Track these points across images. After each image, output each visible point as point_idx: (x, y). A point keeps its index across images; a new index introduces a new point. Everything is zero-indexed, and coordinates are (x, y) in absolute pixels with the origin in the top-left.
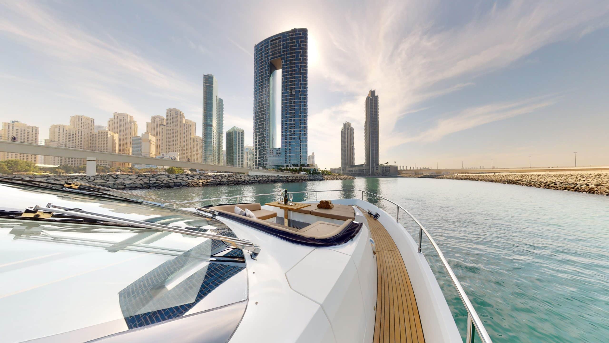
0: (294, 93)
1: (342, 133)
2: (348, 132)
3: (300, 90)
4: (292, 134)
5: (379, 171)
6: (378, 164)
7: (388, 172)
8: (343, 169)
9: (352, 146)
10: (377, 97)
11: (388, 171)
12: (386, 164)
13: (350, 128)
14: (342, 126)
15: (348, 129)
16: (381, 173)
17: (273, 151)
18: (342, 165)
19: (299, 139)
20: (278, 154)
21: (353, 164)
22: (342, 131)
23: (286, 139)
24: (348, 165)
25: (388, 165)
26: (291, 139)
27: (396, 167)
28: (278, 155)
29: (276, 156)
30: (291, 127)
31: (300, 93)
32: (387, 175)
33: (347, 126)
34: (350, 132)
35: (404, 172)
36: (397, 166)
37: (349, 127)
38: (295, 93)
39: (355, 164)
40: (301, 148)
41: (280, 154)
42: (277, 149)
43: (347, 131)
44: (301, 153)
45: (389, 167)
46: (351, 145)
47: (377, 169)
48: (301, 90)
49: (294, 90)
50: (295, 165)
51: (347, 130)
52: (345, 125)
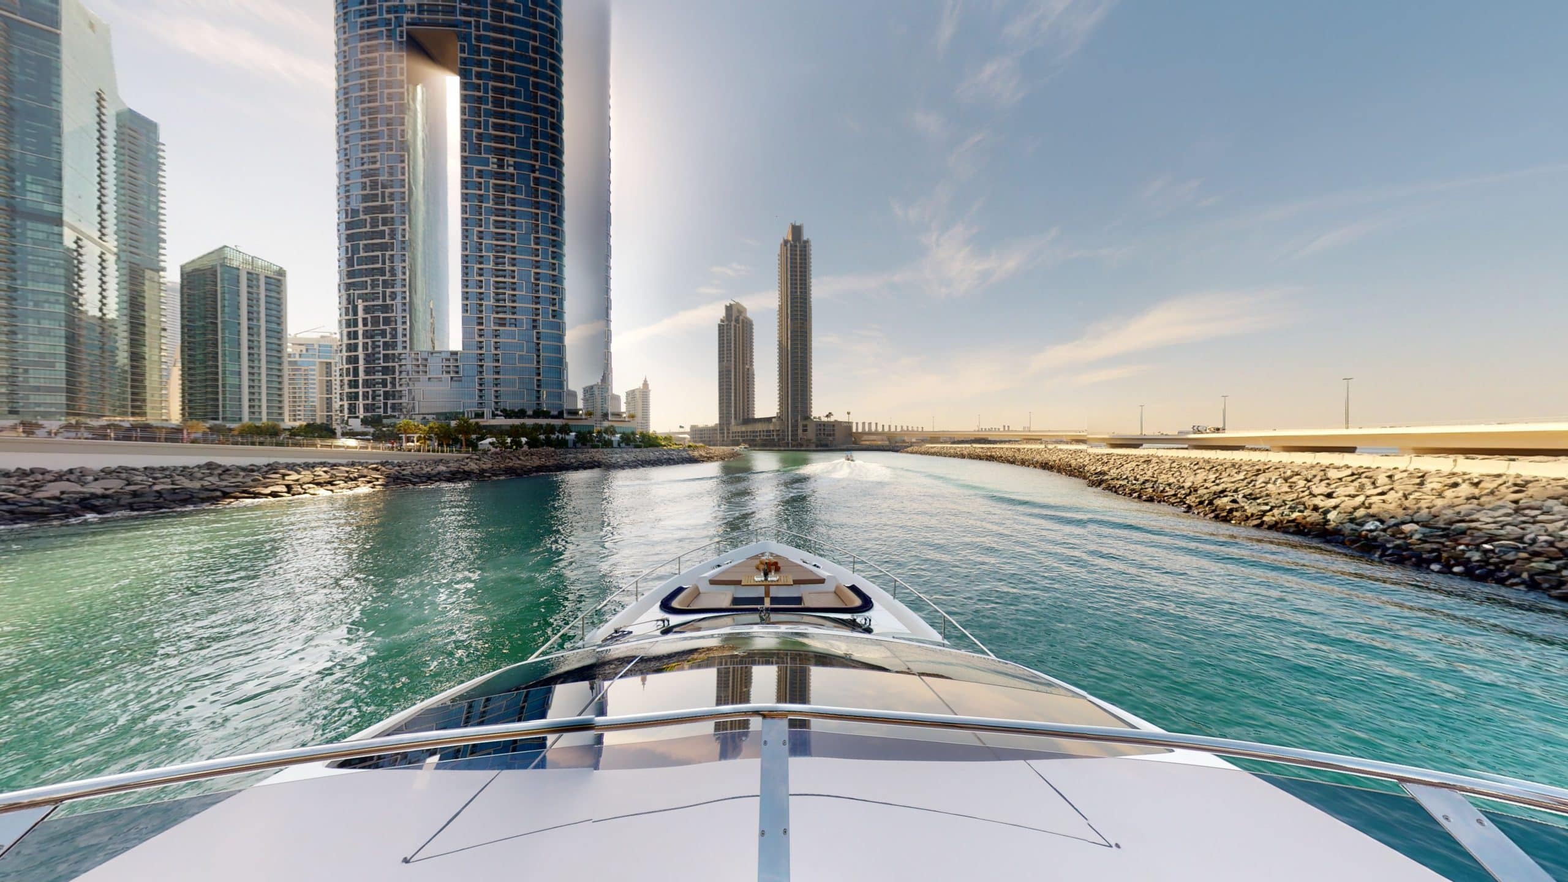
0: (511, 170)
1: (719, 330)
2: (735, 330)
3: (534, 166)
4: (507, 309)
5: (811, 434)
6: (807, 417)
7: (831, 438)
8: (722, 429)
9: (747, 367)
10: (807, 242)
11: (830, 435)
12: (827, 416)
13: (743, 321)
14: (722, 313)
15: (737, 321)
16: (814, 440)
17: (426, 360)
18: (721, 418)
19: (530, 326)
20: (448, 372)
21: (750, 416)
22: (720, 326)
23: (481, 324)
24: (735, 418)
25: (832, 419)
26: (501, 323)
27: (849, 426)
28: (449, 376)
29: (440, 380)
30: (501, 285)
31: (532, 175)
32: (826, 445)
33: (735, 314)
34: (743, 329)
35: (866, 437)
36: (852, 423)
37: (738, 317)
38: (515, 169)
39: (757, 416)
40: (538, 356)
41: (457, 372)
42: (444, 355)
43: (735, 326)
44: (539, 374)
45: (834, 426)
46: (743, 363)
47: (805, 431)
48: (538, 164)
49: (511, 160)
50: (513, 411)
51: (733, 323)
52: (729, 309)
